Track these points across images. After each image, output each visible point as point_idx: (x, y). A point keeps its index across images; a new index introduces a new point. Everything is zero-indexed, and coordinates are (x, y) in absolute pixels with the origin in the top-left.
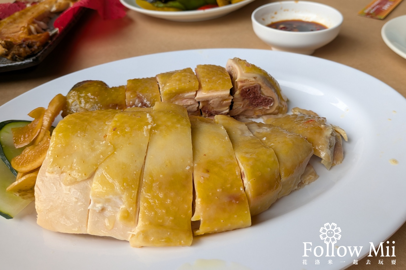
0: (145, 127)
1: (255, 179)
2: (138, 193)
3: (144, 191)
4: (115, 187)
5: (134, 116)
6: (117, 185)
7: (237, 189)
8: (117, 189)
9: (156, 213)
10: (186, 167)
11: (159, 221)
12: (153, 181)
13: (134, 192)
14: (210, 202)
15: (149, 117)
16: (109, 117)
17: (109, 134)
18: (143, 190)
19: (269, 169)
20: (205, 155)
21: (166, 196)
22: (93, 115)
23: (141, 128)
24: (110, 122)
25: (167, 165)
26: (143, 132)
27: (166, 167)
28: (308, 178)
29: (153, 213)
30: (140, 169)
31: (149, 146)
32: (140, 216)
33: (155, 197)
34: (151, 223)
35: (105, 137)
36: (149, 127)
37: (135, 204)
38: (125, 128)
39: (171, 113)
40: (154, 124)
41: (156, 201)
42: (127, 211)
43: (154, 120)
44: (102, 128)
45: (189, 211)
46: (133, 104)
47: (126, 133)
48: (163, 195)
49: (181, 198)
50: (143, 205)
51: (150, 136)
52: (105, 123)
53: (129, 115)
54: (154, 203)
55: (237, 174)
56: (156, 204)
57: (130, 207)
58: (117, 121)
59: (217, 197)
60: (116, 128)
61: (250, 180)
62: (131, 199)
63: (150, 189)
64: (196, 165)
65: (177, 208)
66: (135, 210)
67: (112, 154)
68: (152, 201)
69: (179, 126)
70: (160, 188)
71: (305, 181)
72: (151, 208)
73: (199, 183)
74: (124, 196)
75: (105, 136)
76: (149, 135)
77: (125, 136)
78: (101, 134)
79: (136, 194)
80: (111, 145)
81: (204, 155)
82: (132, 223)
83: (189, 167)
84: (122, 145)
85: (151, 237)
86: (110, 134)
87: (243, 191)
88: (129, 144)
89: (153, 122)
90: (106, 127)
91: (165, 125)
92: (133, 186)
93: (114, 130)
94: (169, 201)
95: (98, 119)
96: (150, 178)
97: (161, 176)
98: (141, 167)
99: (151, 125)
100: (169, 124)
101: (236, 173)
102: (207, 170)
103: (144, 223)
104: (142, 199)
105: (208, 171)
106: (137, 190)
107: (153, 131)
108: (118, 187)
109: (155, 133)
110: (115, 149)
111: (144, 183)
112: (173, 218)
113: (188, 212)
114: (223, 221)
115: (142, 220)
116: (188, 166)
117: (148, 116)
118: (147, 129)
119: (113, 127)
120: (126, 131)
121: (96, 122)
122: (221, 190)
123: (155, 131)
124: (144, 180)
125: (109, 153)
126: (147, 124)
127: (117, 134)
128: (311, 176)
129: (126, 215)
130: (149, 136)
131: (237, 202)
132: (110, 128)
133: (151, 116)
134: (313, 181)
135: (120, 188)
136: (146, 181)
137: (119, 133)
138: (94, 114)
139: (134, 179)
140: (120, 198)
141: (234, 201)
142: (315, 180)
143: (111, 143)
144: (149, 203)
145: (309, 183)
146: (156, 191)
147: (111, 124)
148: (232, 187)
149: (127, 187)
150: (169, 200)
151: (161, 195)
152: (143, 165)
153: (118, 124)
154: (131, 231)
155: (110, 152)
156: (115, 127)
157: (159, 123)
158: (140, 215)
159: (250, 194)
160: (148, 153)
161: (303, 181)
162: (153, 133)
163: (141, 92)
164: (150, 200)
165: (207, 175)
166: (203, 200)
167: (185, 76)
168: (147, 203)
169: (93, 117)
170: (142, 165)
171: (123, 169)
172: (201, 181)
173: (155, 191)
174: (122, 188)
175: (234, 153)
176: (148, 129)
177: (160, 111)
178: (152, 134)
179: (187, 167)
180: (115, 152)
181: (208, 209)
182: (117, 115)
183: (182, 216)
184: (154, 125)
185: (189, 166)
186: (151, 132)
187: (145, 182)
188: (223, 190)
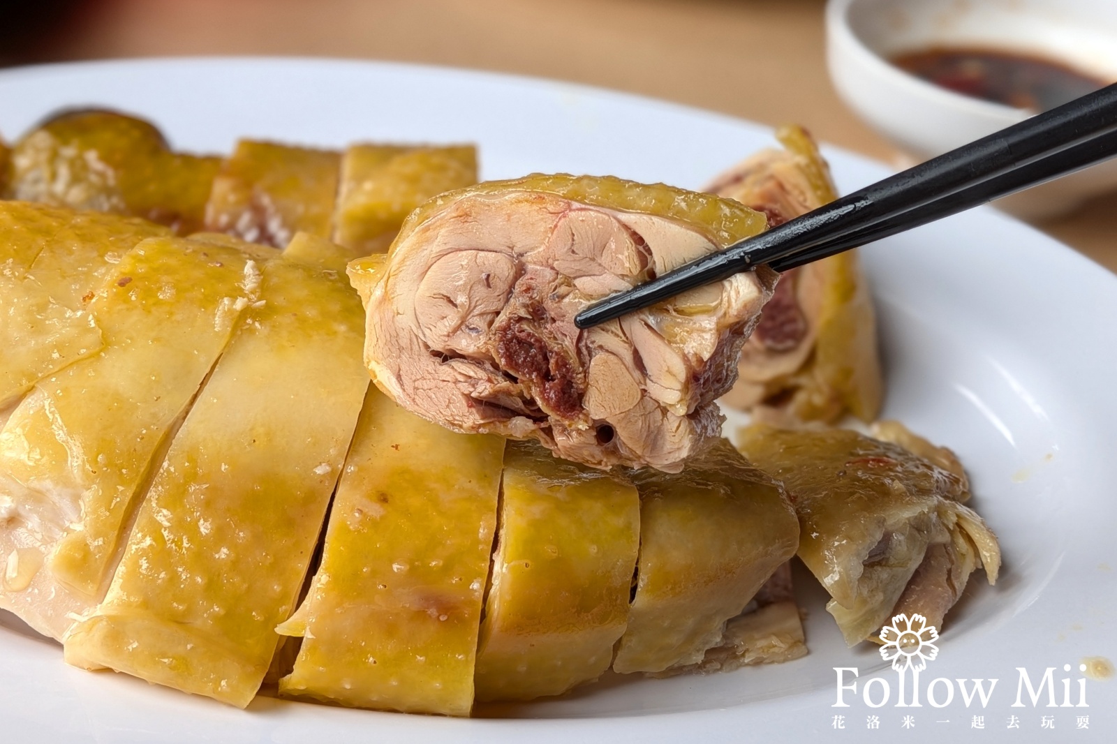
0: (226, 301)
1: (530, 563)
2: (138, 499)
3: (157, 499)
4: (70, 459)
5: (205, 257)
6: (75, 454)
7: (460, 579)
8: (72, 466)
9: (174, 578)
10: (316, 466)
11: (175, 604)
12: (192, 476)
13: (125, 493)
14: (355, 593)
15: (251, 271)
16: (123, 240)
17: (103, 293)
18: (152, 494)
19: (593, 549)
20: (396, 447)
21: (221, 535)
22: (73, 222)
23: (210, 301)
24: (120, 257)
25: (254, 441)
26: (215, 315)
27: (249, 445)
28: (761, 643)
29: (162, 575)
30: (164, 429)
31: (218, 366)
32: (120, 573)
33: (183, 526)
34: (146, 604)
35: (87, 300)
36: (240, 304)
37: (116, 532)
38: (160, 289)
39: (331, 281)
40: (259, 299)
41: (185, 541)
42: (86, 545)
43: (264, 287)
44: (86, 269)
45: (281, 607)
46: (231, 227)
47: (158, 303)
48: (212, 529)
49: (267, 555)
50: (139, 540)
51: (233, 334)
52: (102, 256)
53: (188, 251)
54: (176, 545)
55: (480, 535)
56: (181, 548)
57: (96, 536)
58: (140, 260)
59: (385, 587)
60: (130, 280)
61: (512, 562)
62: (109, 510)
63: (175, 499)
64: (352, 468)
65: (245, 586)
66: (111, 550)
67: (91, 356)
68: (172, 537)
69: (342, 328)
70: (208, 506)
71: (747, 650)
72: (161, 556)
73: (344, 528)
74: (88, 496)
75: (88, 296)
76: (229, 329)
77: (149, 312)
78: (77, 287)
79: (127, 500)
80: (97, 328)
81: (393, 446)
82: (91, 588)
83: (328, 469)
84: (131, 339)
85: (131, 641)
86: (105, 295)
87: (476, 594)
88: (156, 340)
89: (257, 294)
90: (103, 270)
91: (295, 315)
92: (124, 471)
93: (122, 284)
94: (224, 553)
95: (85, 238)
96: (187, 464)
97: (223, 469)
98: (170, 422)
99: (246, 299)
100: (311, 313)
101: (478, 532)
102: (383, 494)
103: (125, 598)
104: (141, 520)
105: (384, 499)
106: (134, 488)
107: (249, 321)
108: (76, 461)
109: (252, 331)
110: (106, 343)
111: (162, 474)
112: (222, 612)
113: (278, 610)
114: (375, 662)
115: (122, 587)
116: (323, 464)
117: (249, 268)
118: (229, 309)
119: (122, 273)
120: (161, 297)
121: (76, 246)
122: (405, 568)
123: (253, 323)
124: (165, 464)
125: (83, 351)
126: (235, 293)
127: (127, 300)
128: (774, 641)
129: (78, 556)
130: (228, 333)
131: (443, 618)
132: (114, 275)
133: (257, 273)
134: (779, 662)
135: (84, 465)
136: (172, 469)
137: (133, 298)
138: (79, 220)
139: (135, 450)
140: (76, 498)
141: (433, 611)
142: (785, 661)
143: (97, 320)
144: (158, 538)
145: (758, 663)
146: (193, 508)
147: (119, 264)
148: (447, 569)
149: (105, 469)
150: (224, 550)
151: (205, 528)
152: (178, 418)
153: (142, 269)
154: (80, 614)
155: (87, 348)
156: (128, 276)
157: (279, 300)
158: (121, 569)
159: (497, 606)
160: (207, 388)
161: (740, 649)
162: (247, 327)
163: (271, 190)
164: (165, 534)
165: (375, 510)
166: (335, 579)
167: (442, 169)
168: (154, 540)
169: (71, 228)
170: (176, 415)
171: (109, 410)
172: (350, 524)
173: (190, 508)
174: (88, 466)
175: (503, 470)
176: (231, 311)
177: (294, 265)
178: (241, 330)
179: (319, 467)
180: (103, 354)
181: (339, 612)
182: (150, 241)
183: (254, 613)
184: (258, 303)
185: (330, 465)
186: (241, 324)
187: (168, 471)
188: (413, 569)
